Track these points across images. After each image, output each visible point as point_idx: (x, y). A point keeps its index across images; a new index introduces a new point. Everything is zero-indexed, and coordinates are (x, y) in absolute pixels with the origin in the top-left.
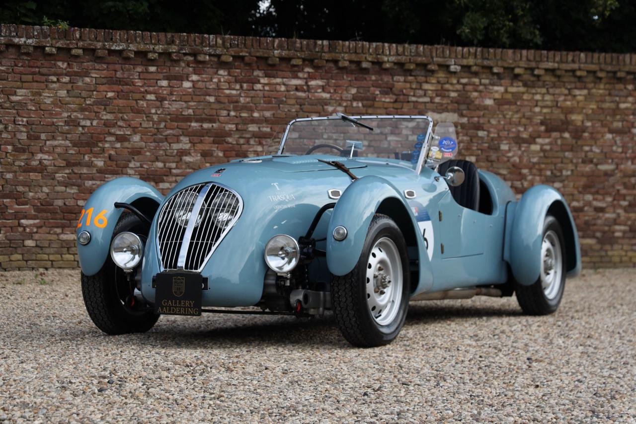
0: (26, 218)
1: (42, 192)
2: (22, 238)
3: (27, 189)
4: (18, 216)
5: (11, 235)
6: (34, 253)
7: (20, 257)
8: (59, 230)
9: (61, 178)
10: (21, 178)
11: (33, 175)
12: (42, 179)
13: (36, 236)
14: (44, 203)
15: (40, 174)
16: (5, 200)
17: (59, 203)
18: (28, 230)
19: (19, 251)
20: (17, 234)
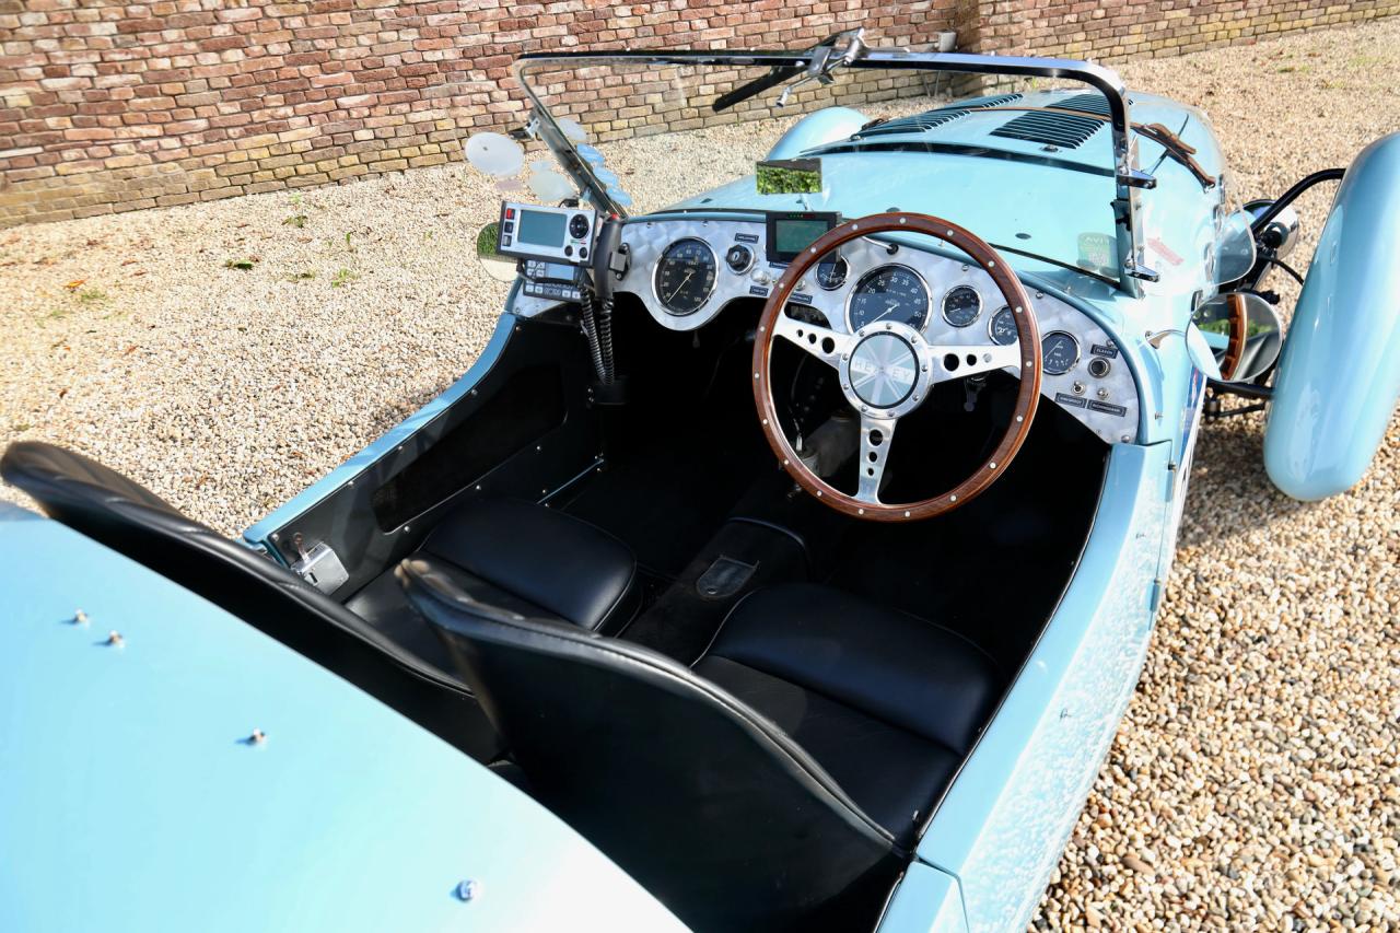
0: (345, 93)
1: (359, 45)
2: (349, 129)
3: (332, 43)
4: (330, 92)
5: (330, 127)
6: (374, 150)
7: (355, 159)
8: (405, 108)
9: (385, 17)
10: (317, 24)
11: (336, 18)
12: (353, 22)
13: (371, 122)
14: (367, 65)
15: (348, 13)
16: (302, 68)
17: (394, 60)
18: (354, 114)
19: (351, 149)
20: (339, 124)
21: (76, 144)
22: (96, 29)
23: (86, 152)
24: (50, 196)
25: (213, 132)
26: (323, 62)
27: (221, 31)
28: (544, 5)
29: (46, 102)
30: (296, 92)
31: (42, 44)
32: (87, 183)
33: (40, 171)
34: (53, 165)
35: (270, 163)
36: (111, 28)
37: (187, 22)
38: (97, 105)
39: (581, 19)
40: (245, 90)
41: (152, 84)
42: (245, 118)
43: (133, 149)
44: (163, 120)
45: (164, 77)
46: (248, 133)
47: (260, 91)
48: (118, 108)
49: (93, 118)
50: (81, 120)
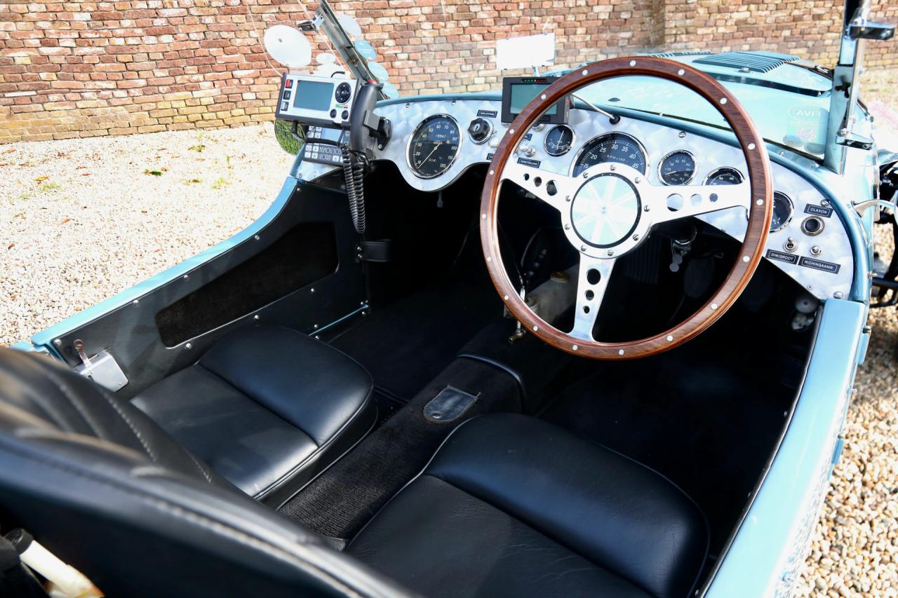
0: (239, 68)
1: (250, 37)
2: (239, 91)
3: (232, 35)
4: (228, 67)
5: (227, 89)
6: (255, 106)
7: (242, 111)
8: (277, 80)
9: (269, 19)
10: (223, 21)
11: (236, 18)
12: (247, 22)
13: (254, 88)
14: (254, 50)
15: (244, 16)
16: (211, 50)
18: (244, 82)
19: (239, 104)
20: (233, 88)
21: (59, 91)
22: (77, 17)
23: (64, 96)
24: (38, 124)
25: (149, 88)
26: (225, 46)
27: (159, 22)
28: (375, 18)
29: (41, 62)
30: (206, 65)
31: (42, 24)
32: (64, 117)
33: (33, 107)
34: (42, 104)
35: (184, 110)
36: (87, 16)
37: (137, 15)
38: (76, 65)
39: (398, 29)
40: (173, 62)
41: (111, 56)
42: (171, 80)
43: (95, 97)
44: (117, 78)
45: (119, 50)
46: (172, 90)
47: (182, 63)
48: (88, 68)
49: (71, 74)
50: (63, 75)
